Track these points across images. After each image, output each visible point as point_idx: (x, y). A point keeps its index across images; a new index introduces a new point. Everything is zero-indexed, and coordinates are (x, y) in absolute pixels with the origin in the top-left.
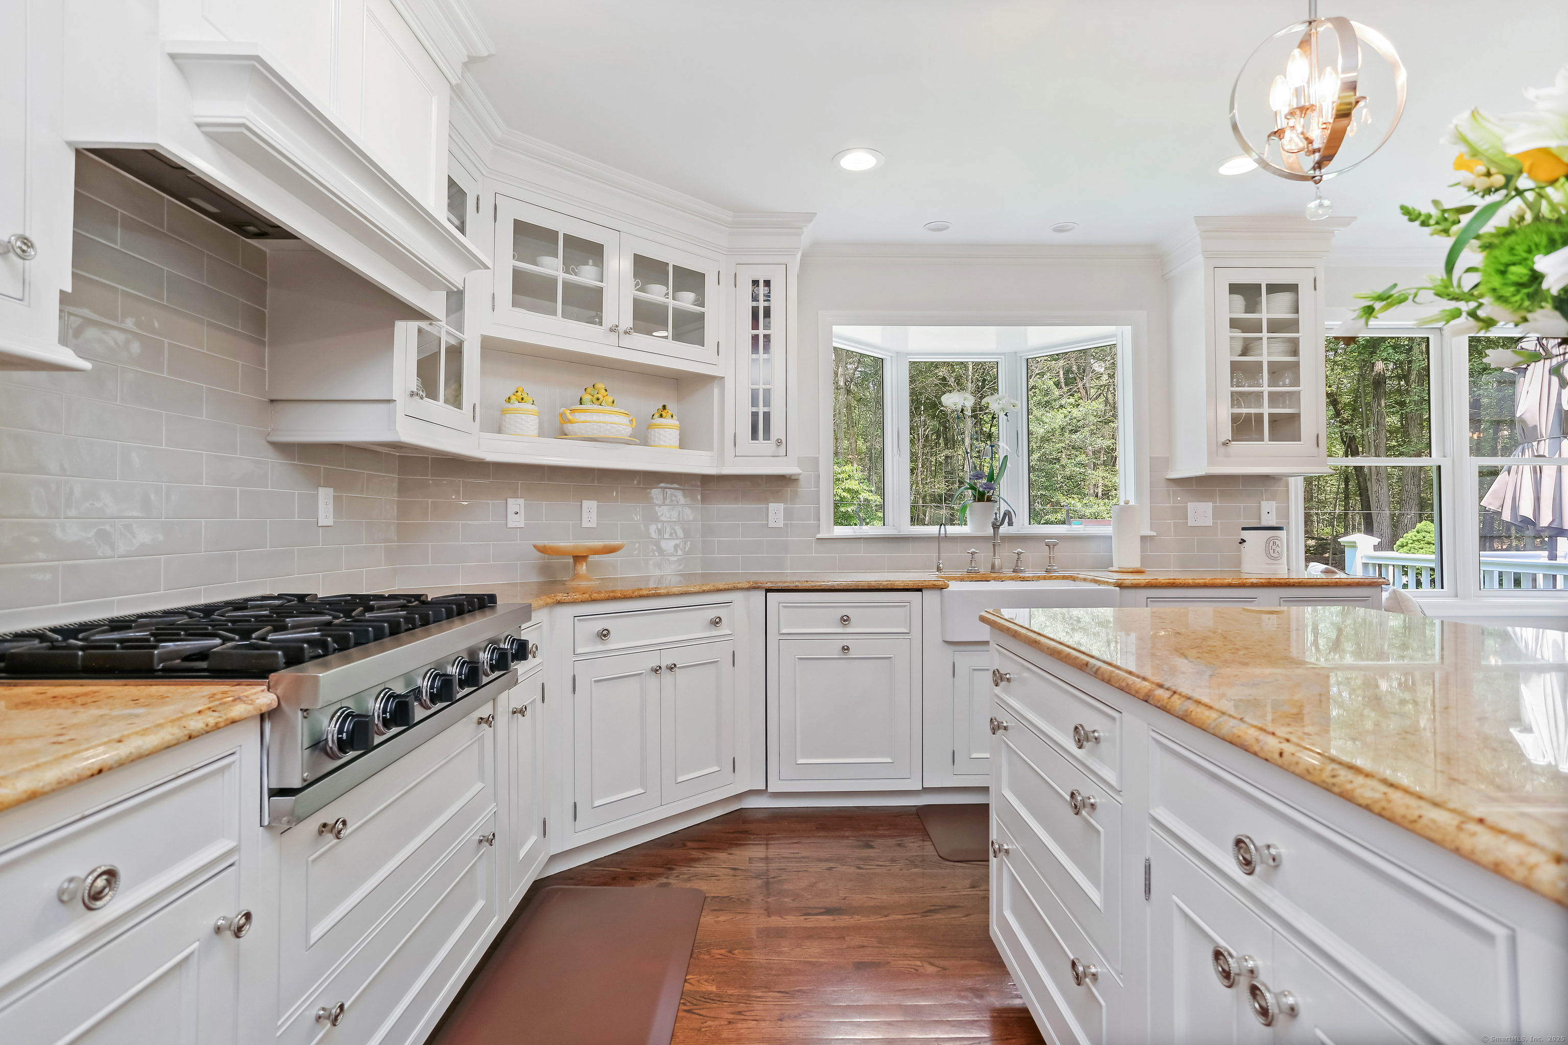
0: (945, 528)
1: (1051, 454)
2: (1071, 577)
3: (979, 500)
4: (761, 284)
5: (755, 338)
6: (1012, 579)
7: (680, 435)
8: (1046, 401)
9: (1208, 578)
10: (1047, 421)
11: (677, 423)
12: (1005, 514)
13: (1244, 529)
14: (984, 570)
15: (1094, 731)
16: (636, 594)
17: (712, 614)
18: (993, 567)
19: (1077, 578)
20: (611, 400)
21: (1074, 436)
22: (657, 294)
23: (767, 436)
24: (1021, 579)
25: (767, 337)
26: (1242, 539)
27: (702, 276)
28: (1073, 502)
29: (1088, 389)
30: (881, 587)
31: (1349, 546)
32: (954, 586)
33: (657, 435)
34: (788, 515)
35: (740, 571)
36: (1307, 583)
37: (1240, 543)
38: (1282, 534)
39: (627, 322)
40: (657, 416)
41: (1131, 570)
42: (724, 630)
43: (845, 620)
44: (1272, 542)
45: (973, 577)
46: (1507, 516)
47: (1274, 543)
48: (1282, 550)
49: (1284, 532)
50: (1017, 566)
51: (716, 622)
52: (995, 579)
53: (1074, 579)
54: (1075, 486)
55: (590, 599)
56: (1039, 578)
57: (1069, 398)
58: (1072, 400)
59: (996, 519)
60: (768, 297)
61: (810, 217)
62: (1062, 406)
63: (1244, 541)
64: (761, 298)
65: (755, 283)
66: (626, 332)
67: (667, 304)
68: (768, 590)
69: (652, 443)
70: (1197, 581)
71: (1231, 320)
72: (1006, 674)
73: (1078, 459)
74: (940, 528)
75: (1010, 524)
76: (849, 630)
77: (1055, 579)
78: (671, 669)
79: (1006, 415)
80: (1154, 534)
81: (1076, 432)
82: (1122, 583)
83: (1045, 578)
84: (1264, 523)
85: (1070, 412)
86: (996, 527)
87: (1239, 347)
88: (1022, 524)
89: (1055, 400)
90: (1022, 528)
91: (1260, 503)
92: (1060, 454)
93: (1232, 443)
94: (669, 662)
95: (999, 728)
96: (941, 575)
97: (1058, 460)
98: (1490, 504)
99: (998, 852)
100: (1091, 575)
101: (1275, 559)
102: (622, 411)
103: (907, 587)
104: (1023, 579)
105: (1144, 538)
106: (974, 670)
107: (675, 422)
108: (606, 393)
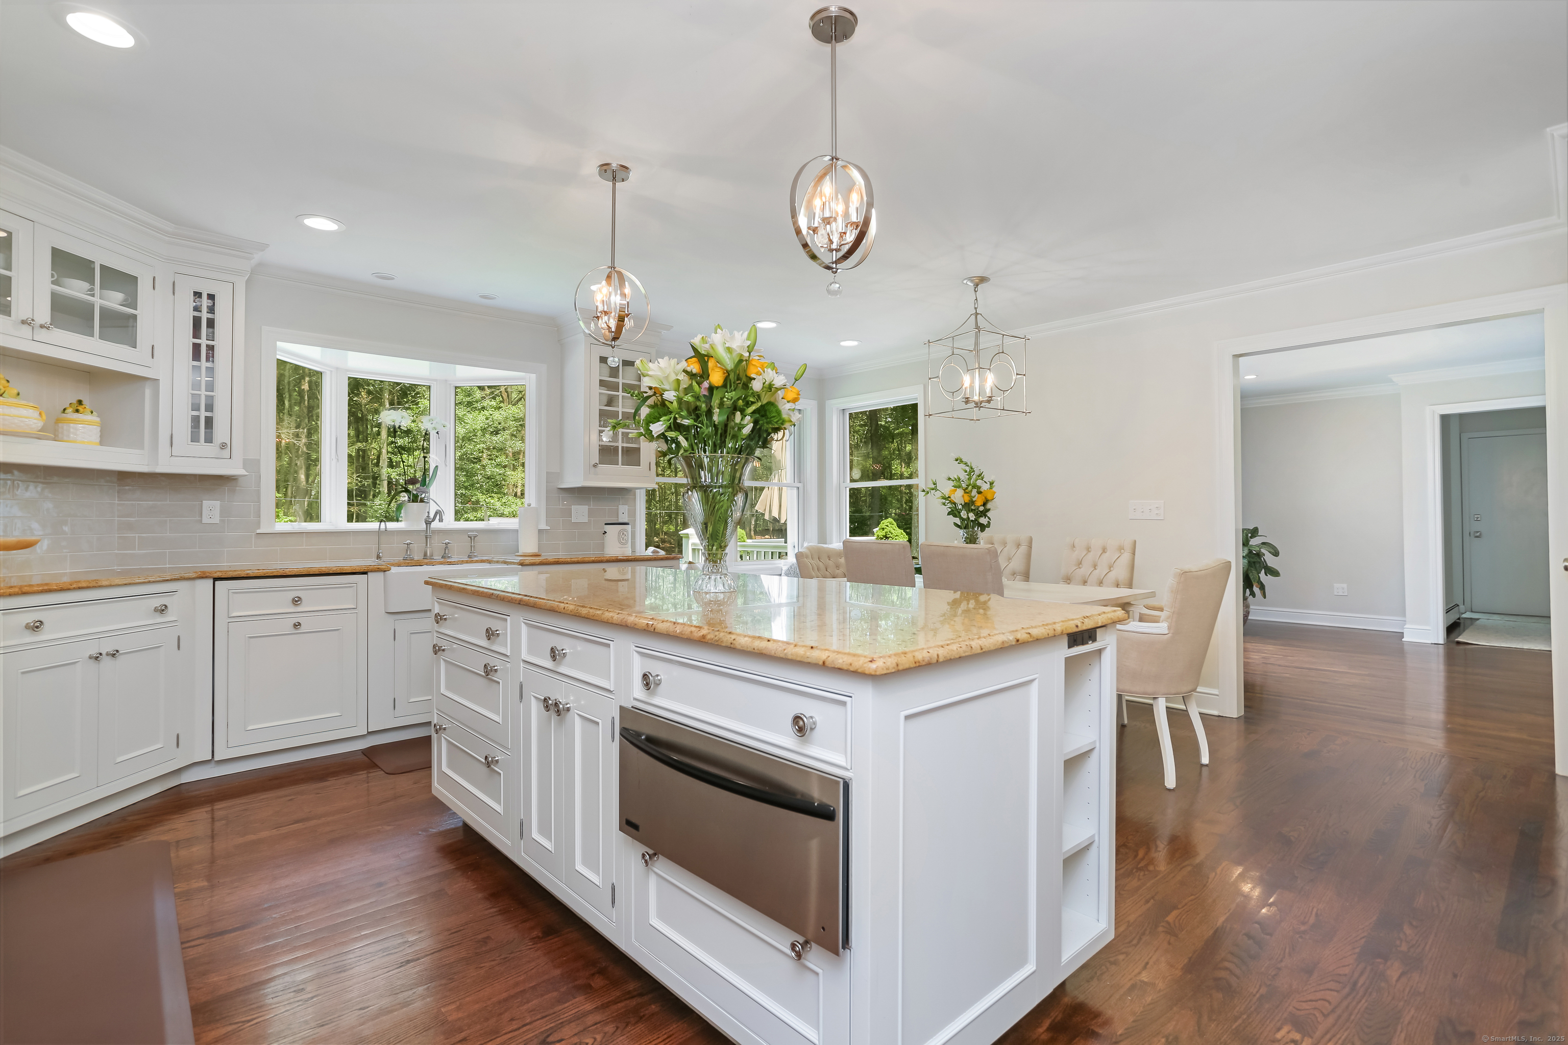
0: (385, 524)
1: (472, 454)
2: (488, 560)
3: (413, 501)
4: (205, 296)
5: (196, 348)
6: (441, 563)
7: (101, 431)
8: (468, 402)
9: (580, 558)
10: (469, 421)
11: (98, 419)
12: (436, 513)
13: (606, 524)
14: (417, 556)
15: (497, 631)
16: (74, 586)
17: (157, 602)
18: (425, 555)
19: (492, 561)
20: (16, 392)
21: (494, 438)
22: (76, 289)
23: (209, 440)
24: (448, 563)
25: (211, 348)
26: (605, 531)
27: (135, 279)
28: (492, 501)
29: (510, 393)
30: (331, 572)
31: (685, 537)
32: (394, 570)
33: (72, 430)
34: (224, 512)
35: (168, 566)
36: (639, 559)
37: (604, 534)
38: (629, 527)
39: (44, 314)
40: (70, 410)
41: (531, 554)
42: (170, 617)
43: (296, 601)
44: (621, 534)
45: (408, 563)
46: (767, 517)
47: (623, 533)
48: (628, 538)
49: (630, 526)
50: (445, 553)
51: (162, 610)
52: (427, 564)
53: (490, 562)
54: (496, 486)
55: (20, 592)
56: (462, 562)
57: (491, 401)
58: (493, 403)
59: (428, 516)
60: (211, 310)
61: (263, 247)
62: (483, 408)
63: (606, 533)
64: (204, 309)
65: (198, 295)
66: (42, 326)
67: (92, 303)
68: (215, 579)
69: (65, 438)
70: (573, 560)
71: (601, 381)
72: (444, 616)
73: (498, 460)
74: (380, 524)
75: (441, 520)
76: (299, 609)
77: (475, 562)
78: (113, 655)
79: (437, 433)
80: (549, 528)
81: (497, 433)
82: (523, 562)
83: (467, 562)
84: (620, 521)
85: (491, 415)
86: (428, 523)
87: (605, 401)
88: (449, 522)
89: (477, 402)
90: (448, 524)
91: (618, 506)
92: (480, 454)
93: (599, 465)
94: (110, 649)
95: (439, 650)
96: (380, 562)
97: (479, 460)
98: (759, 509)
99: (439, 730)
100: (502, 558)
101: (623, 544)
102: (32, 404)
103: (354, 571)
104: (450, 563)
105: (540, 531)
106: (411, 633)
107: (94, 418)
108: (7, 384)
